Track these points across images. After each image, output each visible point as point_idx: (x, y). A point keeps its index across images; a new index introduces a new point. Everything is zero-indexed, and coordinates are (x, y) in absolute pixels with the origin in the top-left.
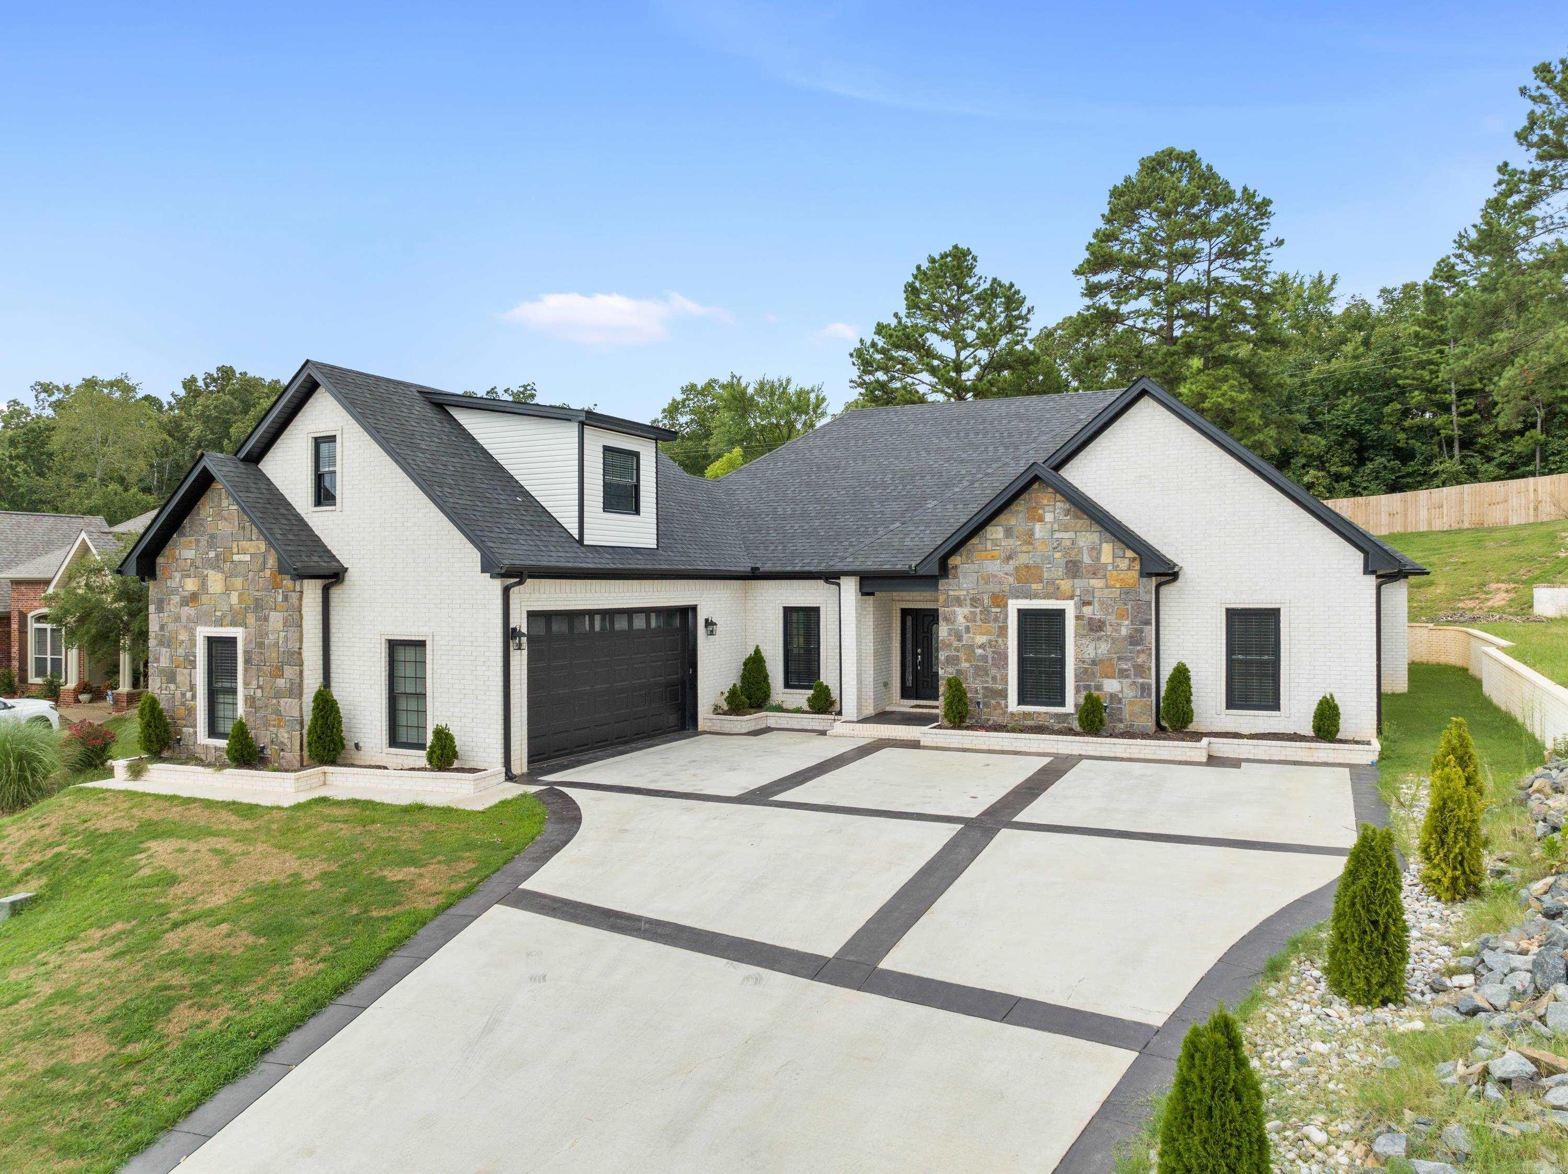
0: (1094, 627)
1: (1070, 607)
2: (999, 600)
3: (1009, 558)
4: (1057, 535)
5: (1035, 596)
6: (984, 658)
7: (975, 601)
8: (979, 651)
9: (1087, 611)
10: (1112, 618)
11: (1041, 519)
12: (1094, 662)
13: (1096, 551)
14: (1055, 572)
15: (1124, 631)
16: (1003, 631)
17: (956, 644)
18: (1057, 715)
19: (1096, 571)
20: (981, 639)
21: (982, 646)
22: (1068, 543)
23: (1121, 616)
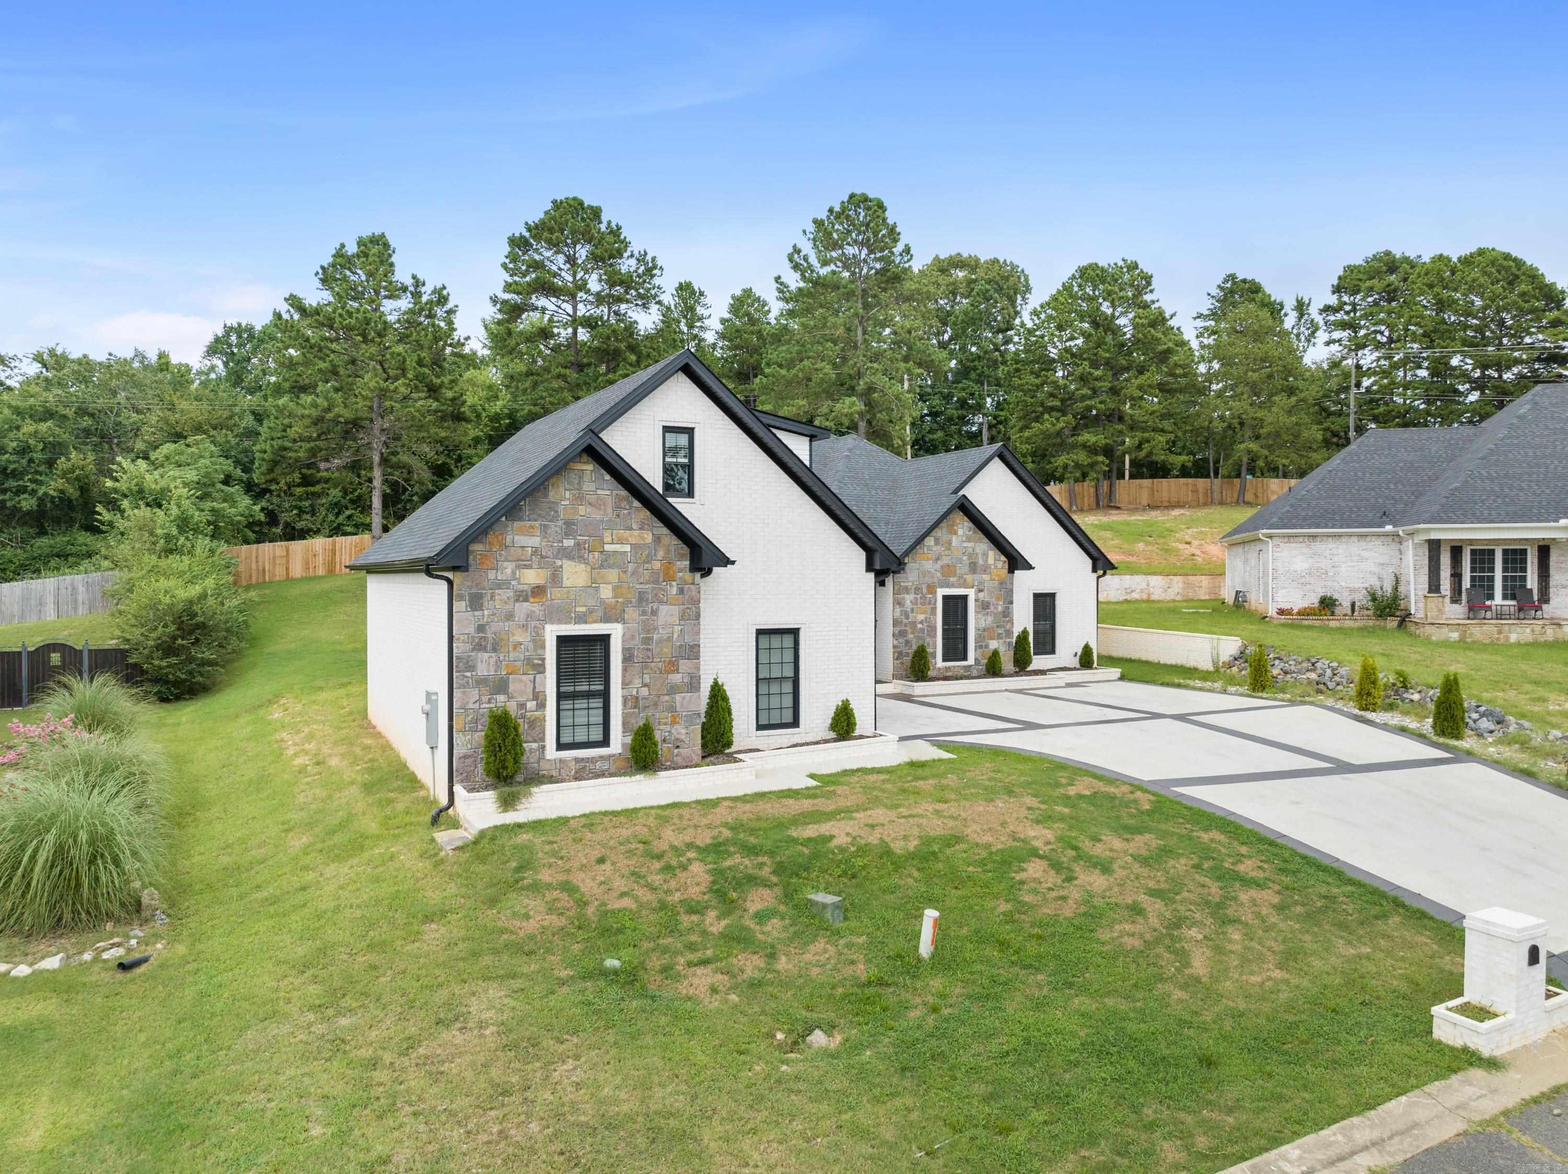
0: (984, 606)
1: (971, 593)
2: (932, 590)
3: (938, 559)
4: (965, 544)
5: (953, 586)
6: (922, 630)
7: (917, 590)
8: (920, 626)
9: (981, 595)
10: (993, 600)
11: (956, 533)
12: (984, 630)
13: (985, 555)
14: (962, 569)
15: (1000, 609)
16: (934, 610)
17: (905, 621)
18: (965, 667)
19: (986, 569)
20: (921, 617)
21: (921, 622)
22: (971, 550)
23: (998, 599)
